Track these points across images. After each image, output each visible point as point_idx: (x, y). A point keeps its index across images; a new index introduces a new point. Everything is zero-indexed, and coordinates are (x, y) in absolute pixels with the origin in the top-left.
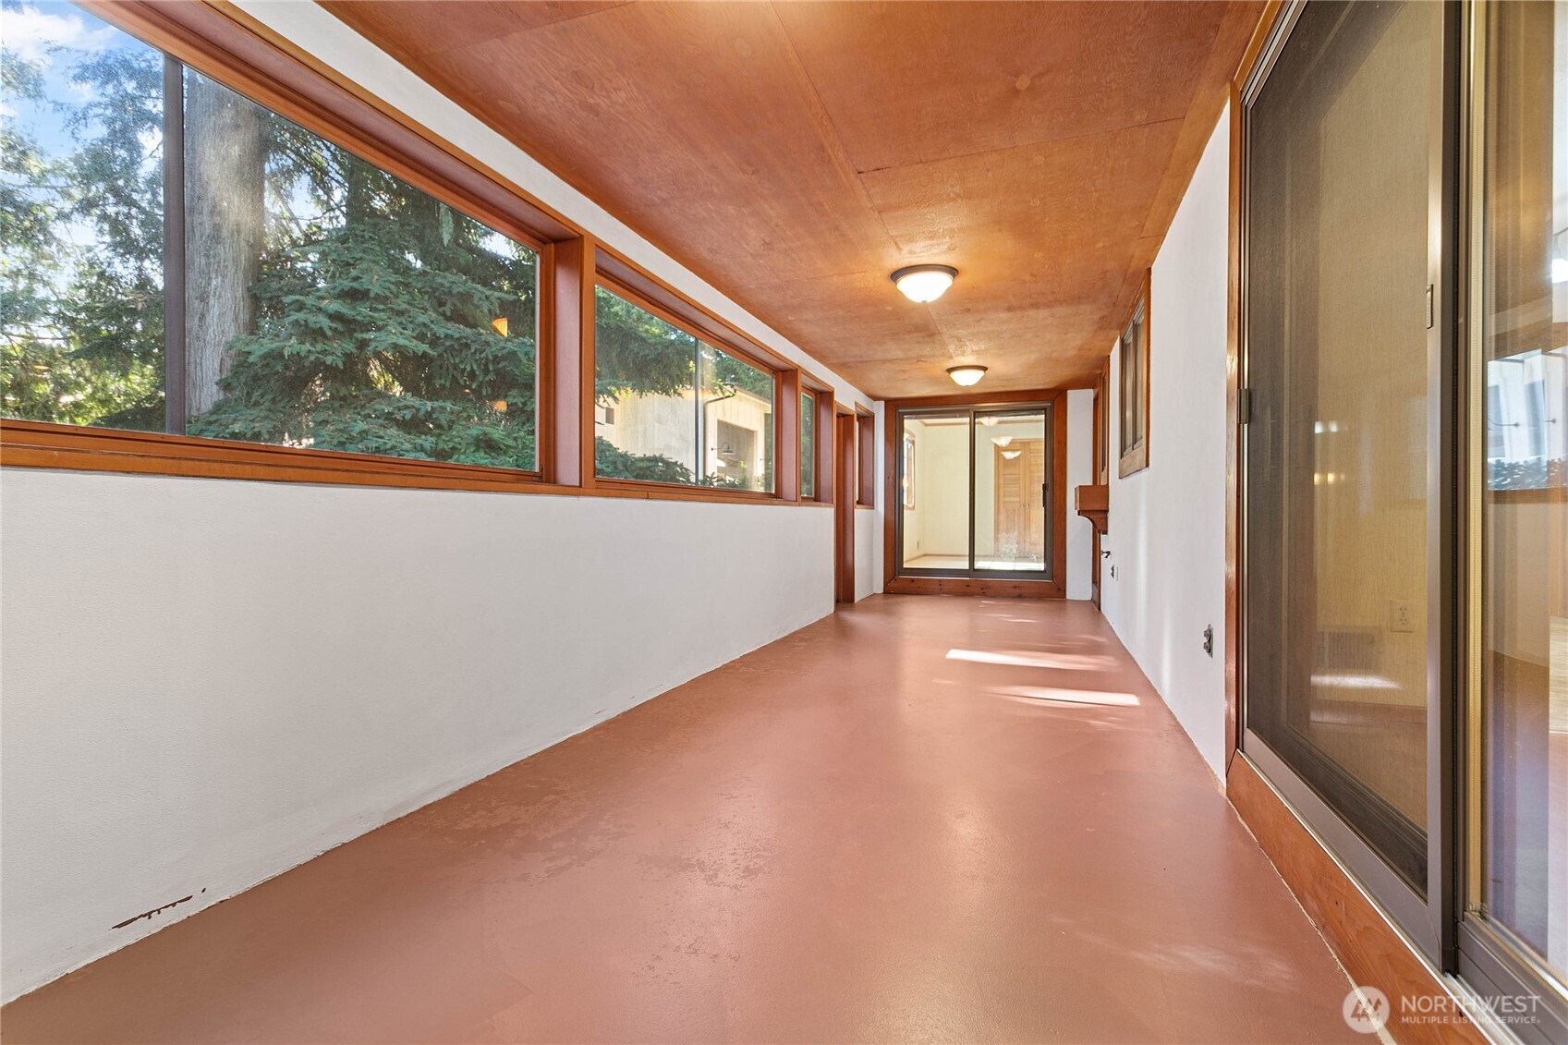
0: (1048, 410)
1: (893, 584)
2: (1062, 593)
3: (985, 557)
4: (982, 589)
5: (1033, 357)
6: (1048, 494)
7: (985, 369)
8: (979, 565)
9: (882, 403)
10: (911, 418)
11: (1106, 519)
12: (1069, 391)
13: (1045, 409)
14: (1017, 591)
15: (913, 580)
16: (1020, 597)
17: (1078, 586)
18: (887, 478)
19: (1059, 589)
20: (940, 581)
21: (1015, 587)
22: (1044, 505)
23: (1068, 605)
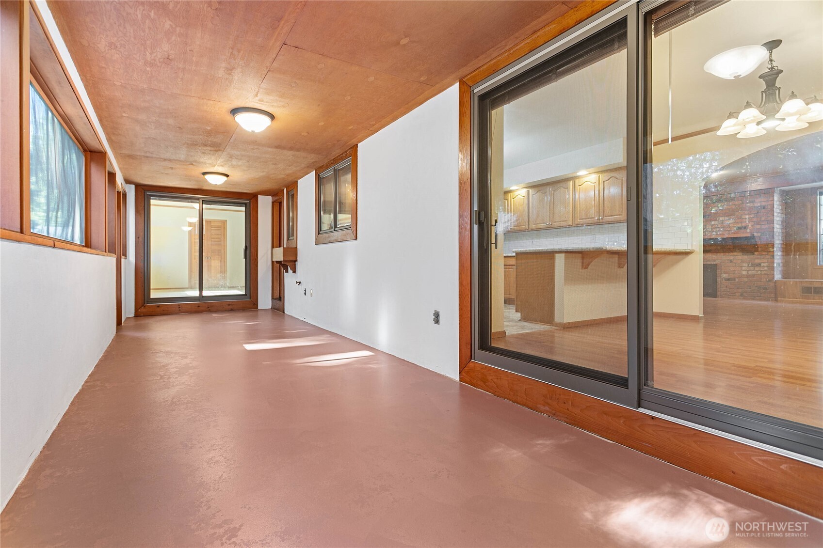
0: (248, 205)
1: (143, 310)
2: (256, 306)
3: (210, 288)
4: (208, 307)
5: (262, 174)
6: (248, 252)
7: (227, 176)
8: (205, 293)
9: (133, 186)
10: (156, 199)
11: (295, 265)
12: (259, 196)
13: (246, 204)
14: (230, 307)
15: (158, 306)
16: (232, 310)
17: (265, 300)
18: (137, 237)
19: (254, 304)
20: (179, 305)
21: (229, 305)
22: (246, 257)
23: (259, 313)
